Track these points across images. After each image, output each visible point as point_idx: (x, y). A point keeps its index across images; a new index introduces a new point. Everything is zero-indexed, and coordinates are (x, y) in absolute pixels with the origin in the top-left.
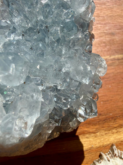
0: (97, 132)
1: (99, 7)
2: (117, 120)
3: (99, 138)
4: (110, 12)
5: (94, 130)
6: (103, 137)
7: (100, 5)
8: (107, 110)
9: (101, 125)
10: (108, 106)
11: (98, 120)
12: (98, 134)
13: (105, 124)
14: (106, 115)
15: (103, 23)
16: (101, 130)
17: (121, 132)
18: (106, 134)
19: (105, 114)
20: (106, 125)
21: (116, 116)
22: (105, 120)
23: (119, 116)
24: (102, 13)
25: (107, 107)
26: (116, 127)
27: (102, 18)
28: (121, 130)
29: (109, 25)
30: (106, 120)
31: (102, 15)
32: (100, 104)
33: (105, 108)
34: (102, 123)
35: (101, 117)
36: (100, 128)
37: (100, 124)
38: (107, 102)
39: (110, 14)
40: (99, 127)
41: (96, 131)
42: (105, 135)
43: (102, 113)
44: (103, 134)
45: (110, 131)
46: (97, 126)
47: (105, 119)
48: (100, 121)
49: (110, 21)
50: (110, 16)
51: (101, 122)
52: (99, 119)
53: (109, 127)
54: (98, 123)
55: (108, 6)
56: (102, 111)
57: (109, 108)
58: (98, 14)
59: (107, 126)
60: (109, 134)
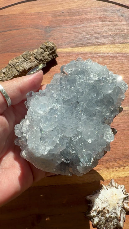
0: (100, 170)
1: (112, 61)
2: (117, 161)
5: (99, 167)
7: (113, 59)
8: (110, 152)
11: (102, 160)
13: (107, 164)
14: (109, 157)
16: (104, 168)
17: (120, 171)
21: (117, 158)
23: (120, 158)
24: (113, 67)
26: (116, 167)
28: (121, 169)
30: (108, 161)
39: (121, 68)
40: (102, 166)
41: (100, 169)
42: (107, 172)
44: (106, 171)
45: (111, 169)
50: (121, 70)
51: (104, 162)
53: (111, 166)
54: (102, 163)
55: (120, 61)
58: (110, 67)
59: (109, 165)
60: (110, 172)
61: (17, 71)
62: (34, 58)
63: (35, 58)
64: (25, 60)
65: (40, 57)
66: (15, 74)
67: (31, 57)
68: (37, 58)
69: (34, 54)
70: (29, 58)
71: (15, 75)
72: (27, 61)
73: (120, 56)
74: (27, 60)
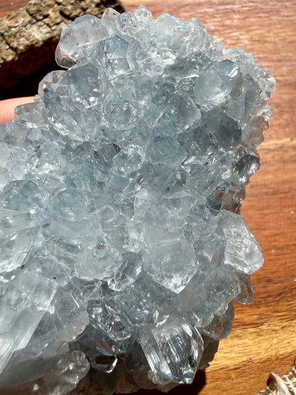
0: (262, 324)
1: (265, 19)
3: (268, 336)
4: (290, 33)
5: (256, 317)
6: (277, 335)
7: (266, 15)
8: (285, 269)
9: (271, 306)
10: (288, 260)
11: (264, 293)
12: (264, 327)
13: (281, 304)
14: (282, 282)
15: (275, 57)
16: (272, 319)
18: (283, 328)
19: (282, 279)
20: (284, 306)
22: (281, 294)
24: (271, 34)
25: (286, 263)
27: (272, 45)
29: (288, 64)
30: (283, 295)
31: (273, 40)
32: (270, 255)
33: (282, 265)
34: (273, 302)
35: (271, 287)
36: (269, 313)
37: (269, 304)
38: (285, 251)
39: (291, 36)
40: (267, 311)
41: (260, 321)
42: (281, 331)
43: (272, 276)
44: (277, 328)
45: (292, 320)
46: (263, 309)
47: (281, 291)
48: (269, 296)
49: (290, 54)
50: (291, 42)
51: (271, 299)
52: (267, 292)
53: (291, 310)
54: (263, 302)
55: (287, 19)
56: (273, 273)
57: (291, 264)
58: (261, 35)
59: (285, 308)
60: (291, 328)
61: (12, 48)
62: (58, 14)
63: (62, 13)
64: (34, 21)
65: (75, 9)
66: (5, 57)
67: (50, 12)
68: (67, 13)
69: (59, 4)
70: (45, 13)
71: (5, 60)
72: (39, 23)
73: (286, 7)
74: (38, 20)
